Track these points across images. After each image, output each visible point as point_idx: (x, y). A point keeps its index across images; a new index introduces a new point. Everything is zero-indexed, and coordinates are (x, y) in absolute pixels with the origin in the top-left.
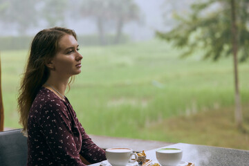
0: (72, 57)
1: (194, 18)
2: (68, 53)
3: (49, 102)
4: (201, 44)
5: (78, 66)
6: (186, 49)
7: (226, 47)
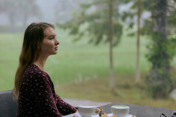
0: (53, 42)
1: (83, 14)
2: (51, 39)
3: (37, 74)
4: (87, 33)
5: (56, 49)
6: (77, 36)
7: (105, 37)
